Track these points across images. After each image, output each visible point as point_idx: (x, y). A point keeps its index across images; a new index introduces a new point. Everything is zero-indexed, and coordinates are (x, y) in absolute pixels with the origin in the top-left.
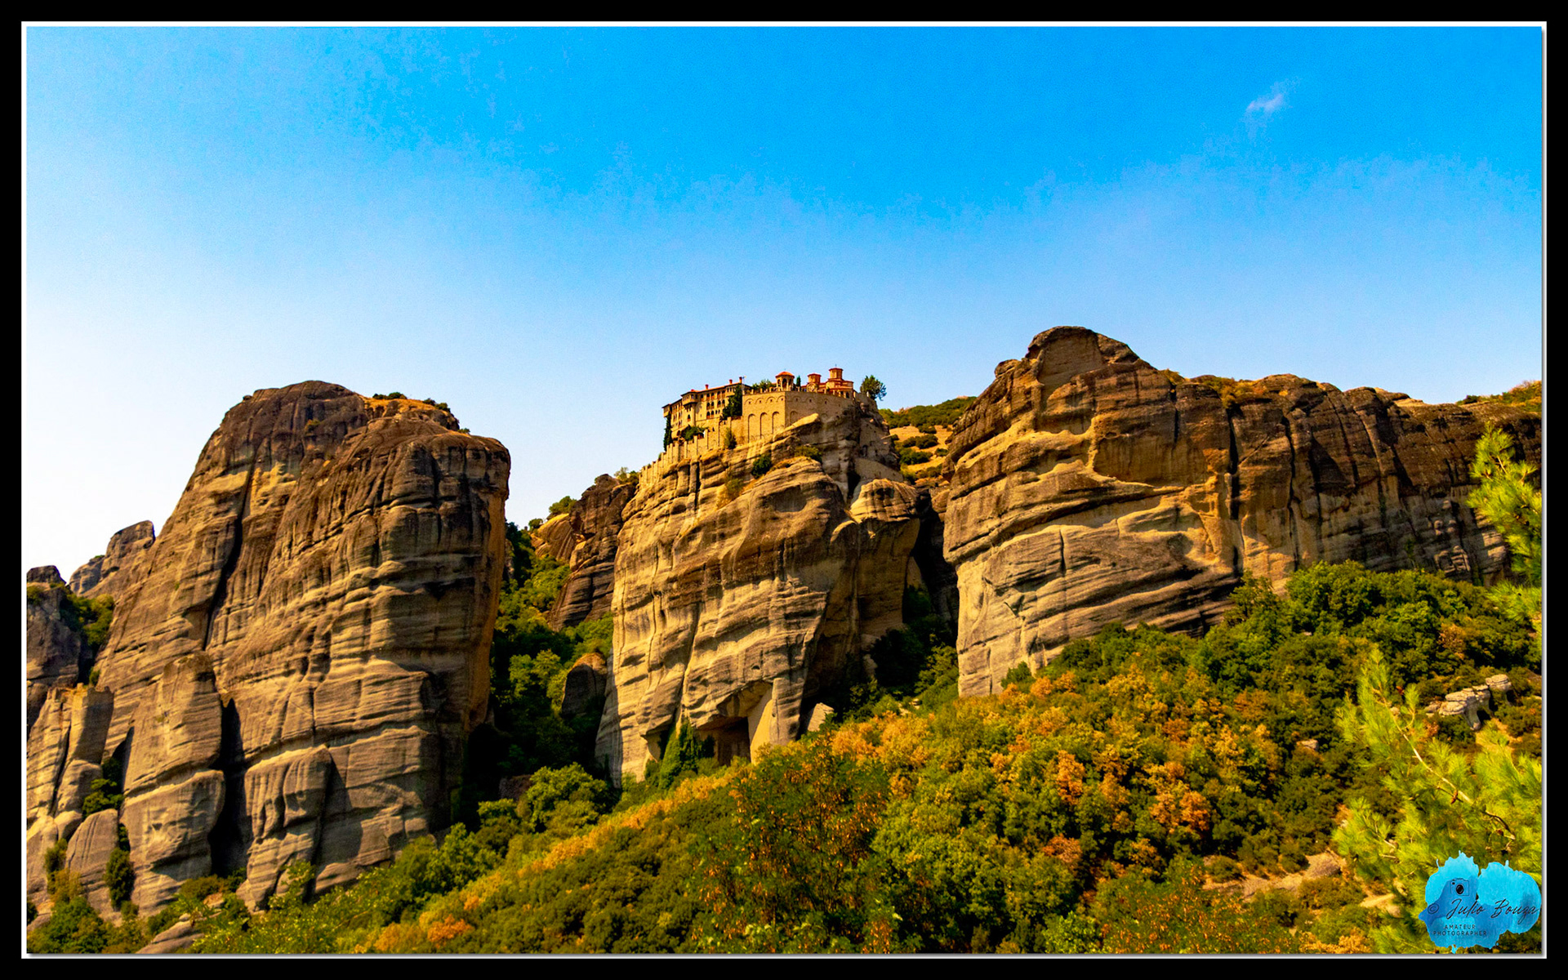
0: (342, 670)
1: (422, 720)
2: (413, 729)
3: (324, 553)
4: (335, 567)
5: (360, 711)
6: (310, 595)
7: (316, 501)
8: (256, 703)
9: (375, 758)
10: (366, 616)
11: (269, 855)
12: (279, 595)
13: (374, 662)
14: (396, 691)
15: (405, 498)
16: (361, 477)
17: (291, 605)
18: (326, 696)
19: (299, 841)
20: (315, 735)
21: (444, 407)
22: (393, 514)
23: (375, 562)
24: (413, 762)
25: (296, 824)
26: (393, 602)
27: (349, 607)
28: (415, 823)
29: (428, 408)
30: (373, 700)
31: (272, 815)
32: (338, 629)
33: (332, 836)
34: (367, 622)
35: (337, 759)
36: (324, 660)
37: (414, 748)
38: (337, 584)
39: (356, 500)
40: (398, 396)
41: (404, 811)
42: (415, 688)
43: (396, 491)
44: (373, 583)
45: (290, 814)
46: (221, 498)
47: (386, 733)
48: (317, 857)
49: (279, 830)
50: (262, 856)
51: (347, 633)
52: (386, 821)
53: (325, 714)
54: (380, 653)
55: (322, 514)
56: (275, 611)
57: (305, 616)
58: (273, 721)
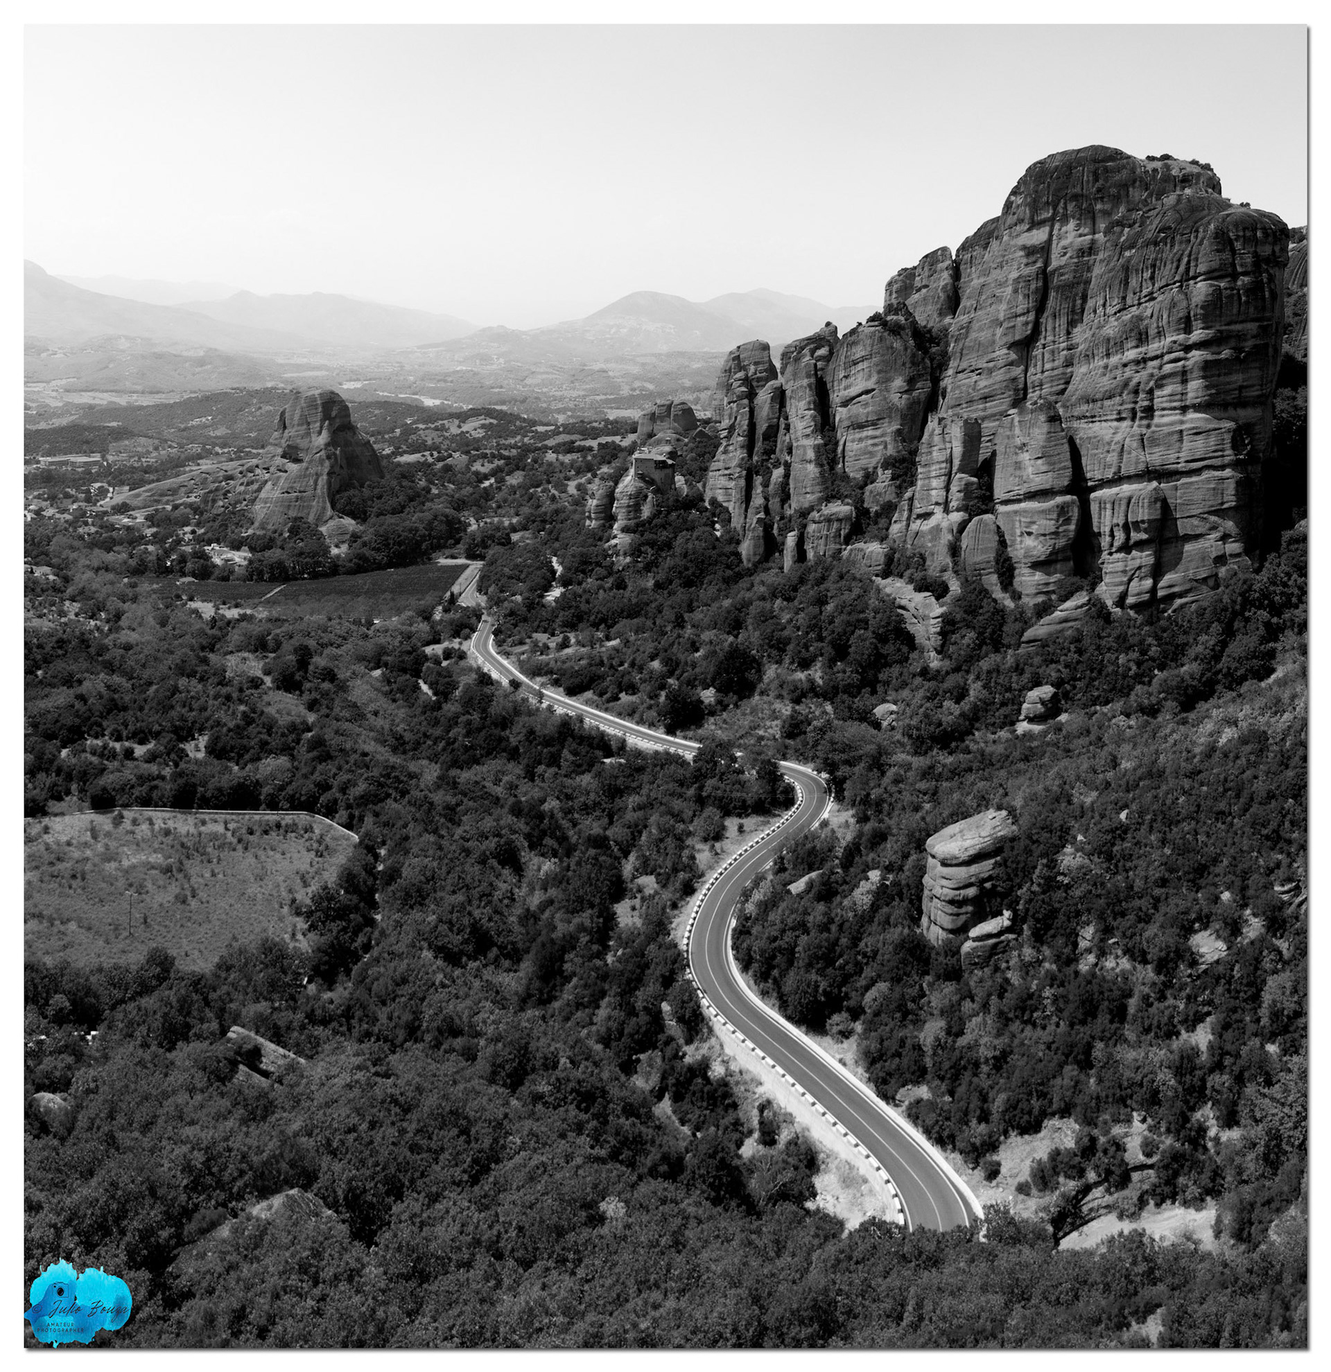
0: (1165, 420)
1: (1235, 465)
2: (1228, 472)
3: (1140, 318)
4: (1152, 331)
5: (1184, 455)
6: (1131, 354)
7: (1126, 269)
8: (1097, 441)
9: (1198, 496)
10: (1184, 377)
11: (1120, 566)
12: (1102, 350)
13: (1191, 415)
14: (1212, 440)
15: (1210, 275)
16: (1168, 253)
17: (1114, 360)
18: (1154, 442)
19: (1144, 558)
20: (1149, 474)
21: (1207, 167)
22: (1201, 290)
23: (1188, 330)
24: (1230, 501)
25: (1140, 545)
26: (1207, 366)
27: (1168, 368)
28: (1233, 547)
29: (1196, 170)
30: (1195, 447)
31: (1120, 536)
32: (1160, 386)
33: (1167, 555)
34: (1184, 382)
35: (1168, 494)
36: (1149, 411)
37: (1230, 488)
38: (1154, 347)
39: (1165, 273)
40: (1166, 157)
41: (1224, 538)
42: (1228, 437)
43: (1202, 268)
44: (1187, 348)
45: (1136, 536)
46: (1030, 251)
47: (1206, 475)
48: (1157, 572)
49: (1126, 548)
50: (1113, 566)
51: (1168, 390)
52: (1210, 544)
53: (1156, 457)
54: (1197, 408)
55: (1133, 282)
56: (1099, 363)
57: (1128, 372)
58: (1112, 458)
